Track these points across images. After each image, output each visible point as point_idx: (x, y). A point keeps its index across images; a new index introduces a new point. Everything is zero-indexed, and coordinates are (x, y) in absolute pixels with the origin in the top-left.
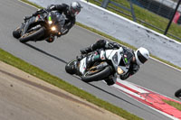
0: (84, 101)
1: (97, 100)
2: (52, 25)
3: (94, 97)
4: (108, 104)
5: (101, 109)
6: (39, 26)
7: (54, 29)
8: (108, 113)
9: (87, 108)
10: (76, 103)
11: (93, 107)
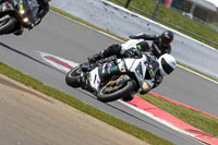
0: (30, 89)
1: (45, 87)
2: (24, 16)
3: (41, 84)
4: (58, 92)
5: (50, 98)
6: (7, 16)
7: (26, 20)
8: (58, 103)
9: (34, 97)
10: (19, 91)
11: (40, 96)
